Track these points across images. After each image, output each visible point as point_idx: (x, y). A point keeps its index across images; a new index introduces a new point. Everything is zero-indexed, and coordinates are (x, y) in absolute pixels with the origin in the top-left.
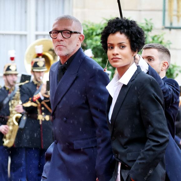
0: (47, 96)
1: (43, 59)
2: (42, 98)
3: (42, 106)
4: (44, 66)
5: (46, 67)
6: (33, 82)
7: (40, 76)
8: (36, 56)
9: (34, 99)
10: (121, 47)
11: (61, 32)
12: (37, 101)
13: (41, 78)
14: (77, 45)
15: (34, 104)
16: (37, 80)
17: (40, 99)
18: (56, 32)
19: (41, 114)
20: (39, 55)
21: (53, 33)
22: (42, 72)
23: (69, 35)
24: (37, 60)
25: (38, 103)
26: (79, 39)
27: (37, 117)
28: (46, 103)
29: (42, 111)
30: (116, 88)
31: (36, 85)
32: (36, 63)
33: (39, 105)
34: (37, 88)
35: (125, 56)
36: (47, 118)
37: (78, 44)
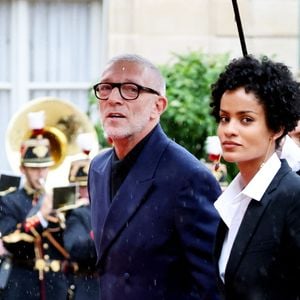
0: (54, 220)
1: (46, 142)
2: (45, 224)
3: (45, 240)
4: (47, 156)
5: (51, 158)
6: (24, 191)
7: (40, 176)
8: (30, 134)
9: (28, 225)
10: (245, 120)
11: (118, 86)
12: (33, 230)
13: (41, 181)
14: (151, 119)
15: (27, 238)
16: (33, 187)
17: (38, 227)
18: (109, 85)
19: (43, 258)
20: (36, 133)
21: (102, 89)
22: (45, 168)
23: (135, 94)
24: (32, 143)
25: (36, 234)
26: (155, 106)
27: (34, 264)
28: (53, 234)
29: (44, 252)
30: (236, 206)
31: (31, 197)
32: (31, 149)
33: (39, 239)
34: (34, 203)
35: (251, 141)
36: (56, 266)
37: (153, 117)
